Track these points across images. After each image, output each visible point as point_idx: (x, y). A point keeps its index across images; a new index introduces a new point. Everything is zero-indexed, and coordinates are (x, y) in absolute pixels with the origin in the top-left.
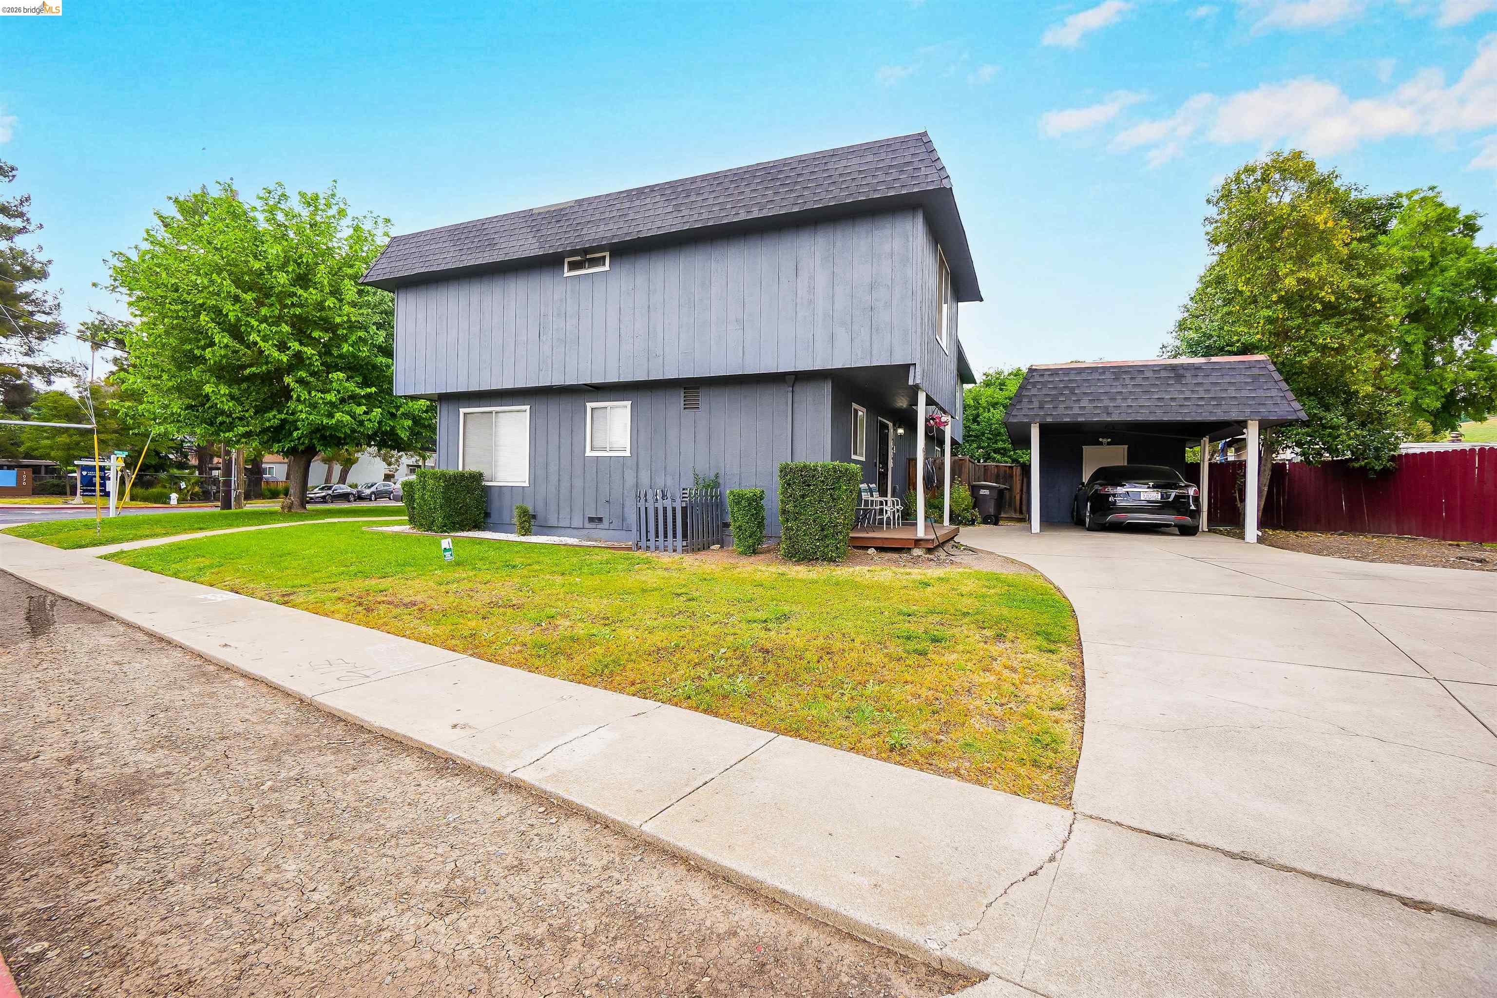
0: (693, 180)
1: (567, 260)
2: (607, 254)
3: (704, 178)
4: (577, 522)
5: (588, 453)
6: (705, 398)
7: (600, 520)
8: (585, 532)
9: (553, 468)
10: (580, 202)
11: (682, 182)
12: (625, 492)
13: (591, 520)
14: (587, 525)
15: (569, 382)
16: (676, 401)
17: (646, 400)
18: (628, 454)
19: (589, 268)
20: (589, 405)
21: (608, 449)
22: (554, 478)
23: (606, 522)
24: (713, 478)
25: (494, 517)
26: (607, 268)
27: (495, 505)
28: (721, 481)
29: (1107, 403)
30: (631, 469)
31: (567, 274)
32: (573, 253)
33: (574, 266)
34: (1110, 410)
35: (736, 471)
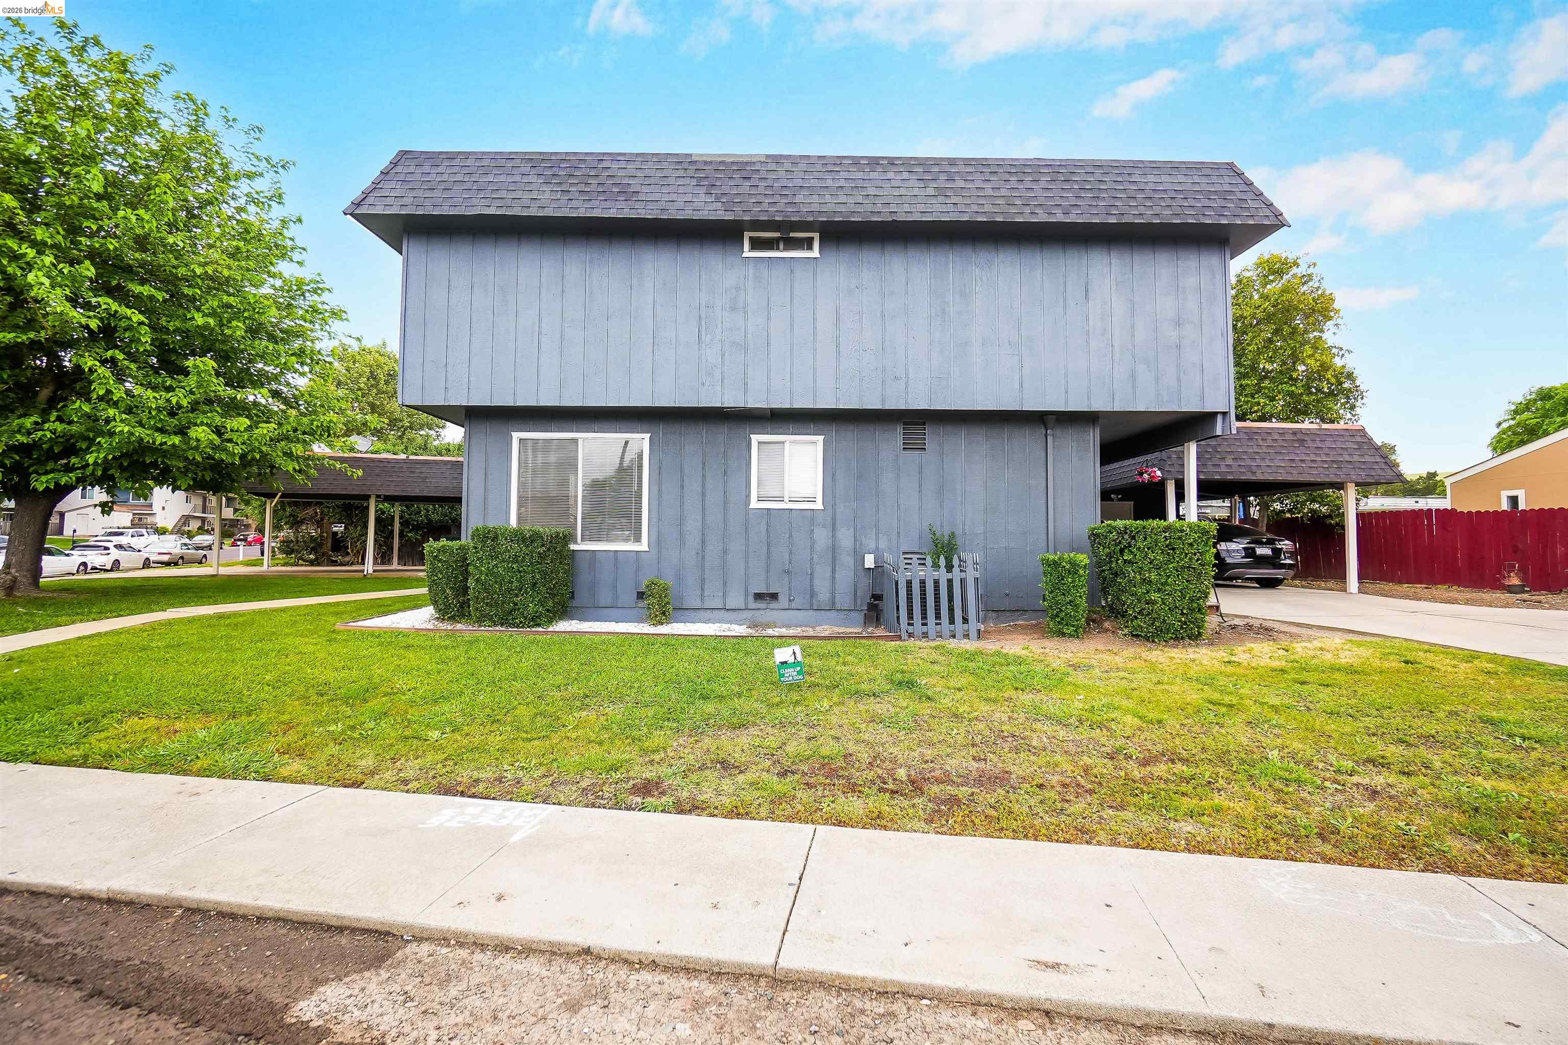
0: (952, 162)
1: (747, 235)
2: (816, 236)
3: (967, 162)
4: (735, 600)
5: (754, 504)
6: (932, 437)
7: (774, 596)
8: (747, 614)
9: (693, 524)
10: (777, 159)
11: (937, 162)
12: (815, 557)
13: (759, 596)
14: (752, 604)
15: (752, 404)
16: (892, 439)
17: (850, 436)
18: (819, 505)
19: (785, 249)
20: (755, 438)
21: (786, 499)
22: (693, 541)
23: (783, 601)
24: (946, 538)
25: (582, 597)
26: (815, 253)
27: (584, 578)
28: (959, 541)
29: (1249, 462)
30: (824, 526)
31: (747, 253)
32: (756, 225)
33: (757, 244)
34: (1254, 469)
35: (980, 529)
